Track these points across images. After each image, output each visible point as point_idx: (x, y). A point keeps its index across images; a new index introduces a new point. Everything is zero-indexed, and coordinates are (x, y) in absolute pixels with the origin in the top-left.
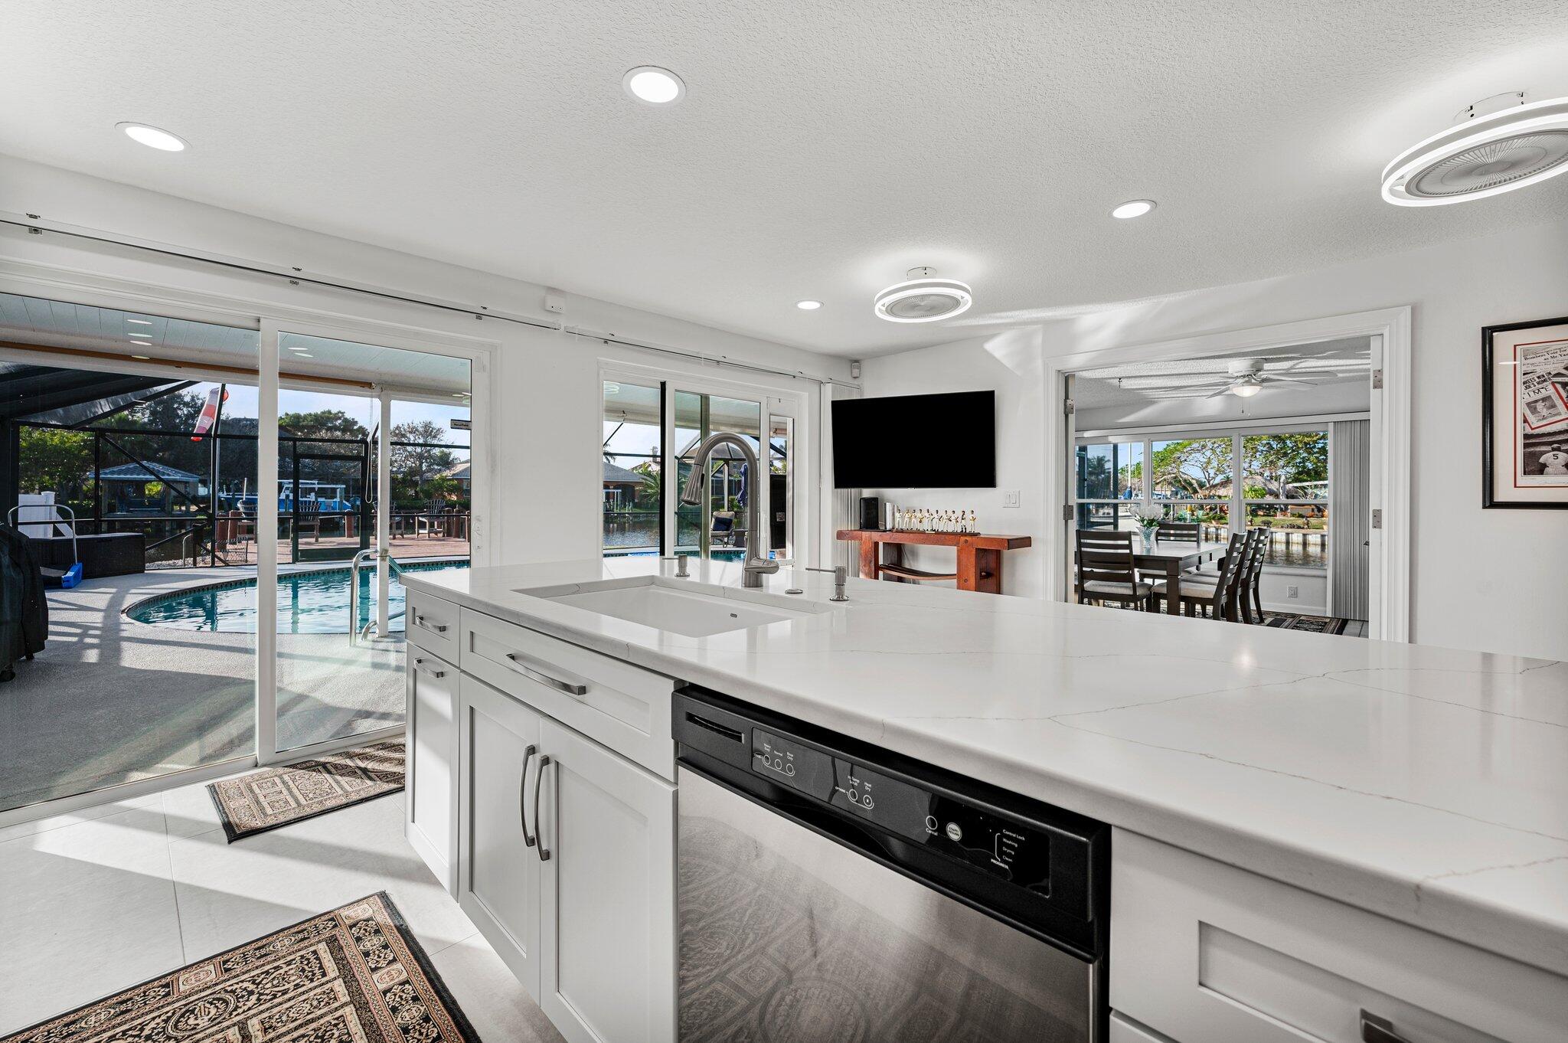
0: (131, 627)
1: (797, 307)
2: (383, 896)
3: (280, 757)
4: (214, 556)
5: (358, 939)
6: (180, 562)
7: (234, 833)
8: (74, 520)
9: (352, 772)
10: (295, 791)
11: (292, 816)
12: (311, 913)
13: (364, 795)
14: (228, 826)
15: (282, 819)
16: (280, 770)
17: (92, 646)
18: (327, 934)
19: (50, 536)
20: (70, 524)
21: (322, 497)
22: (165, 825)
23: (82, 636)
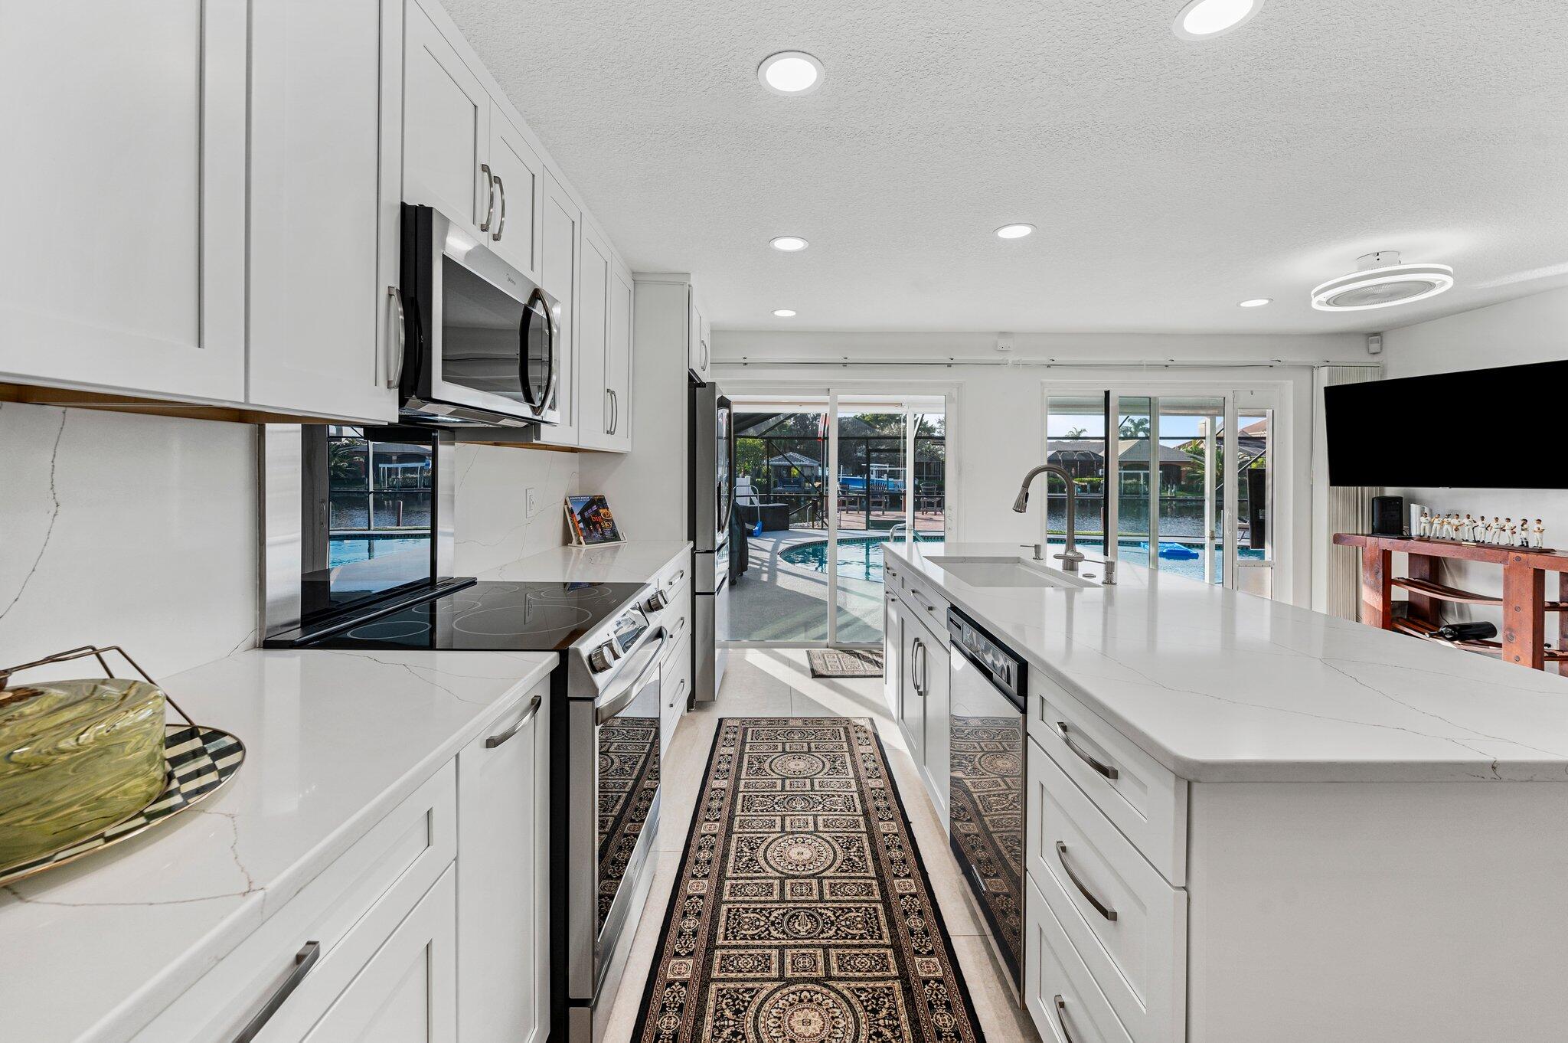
0: (783, 564)
1: (1240, 307)
2: (871, 720)
3: (838, 645)
4: (823, 522)
5: (857, 732)
6: (806, 524)
7: (815, 675)
8: (758, 495)
9: (870, 661)
10: (842, 662)
11: (839, 674)
12: (838, 715)
13: (873, 674)
14: (813, 670)
15: (835, 674)
16: (838, 652)
17: (765, 572)
18: (845, 725)
19: (748, 505)
20: (756, 496)
21: (892, 477)
22: (789, 663)
23: (762, 565)
